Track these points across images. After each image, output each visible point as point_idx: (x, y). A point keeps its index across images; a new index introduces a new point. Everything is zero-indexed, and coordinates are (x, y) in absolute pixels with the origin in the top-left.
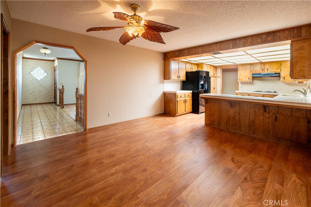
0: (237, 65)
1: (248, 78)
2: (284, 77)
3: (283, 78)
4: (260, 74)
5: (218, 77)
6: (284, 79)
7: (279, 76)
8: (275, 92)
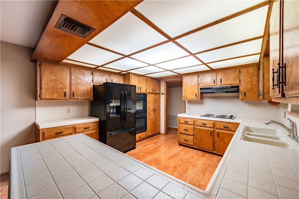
0: (181, 76)
1: (195, 95)
2: (245, 93)
3: (243, 94)
4: (211, 88)
5: (162, 94)
6: (245, 95)
7: (238, 91)
8: (231, 117)
